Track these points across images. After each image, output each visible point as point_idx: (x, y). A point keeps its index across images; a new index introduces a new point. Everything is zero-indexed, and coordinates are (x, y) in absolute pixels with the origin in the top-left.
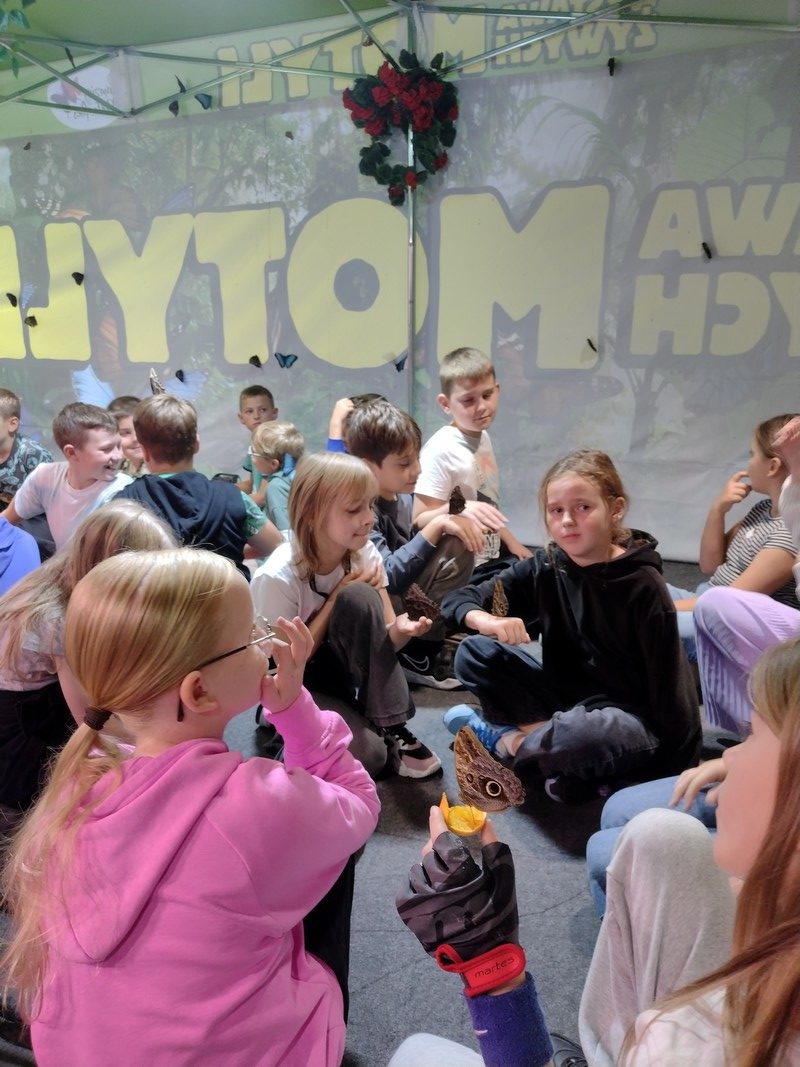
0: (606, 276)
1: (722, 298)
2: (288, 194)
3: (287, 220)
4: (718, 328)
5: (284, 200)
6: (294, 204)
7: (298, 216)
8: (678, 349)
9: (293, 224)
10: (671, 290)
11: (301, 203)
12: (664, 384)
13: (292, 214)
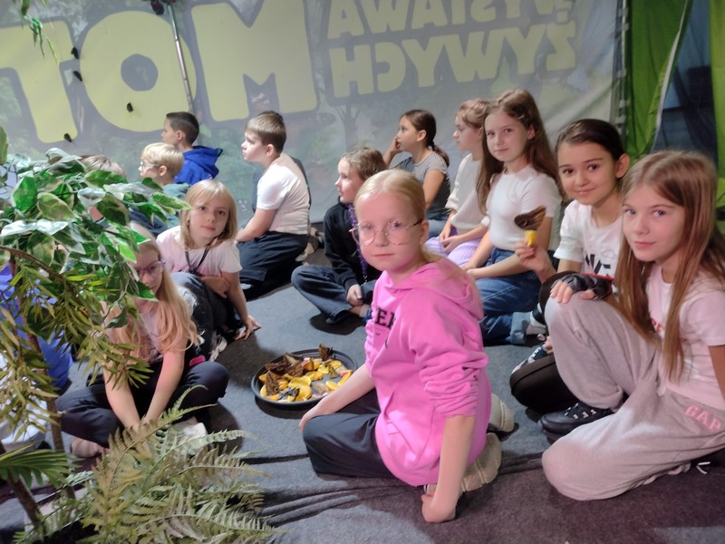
0: (311, 51)
1: (379, 59)
2: (66, 10)
3: (71, 31)
4: (380, 77)
5: (64, 15)
6: (74, 18)
7: (80, 26)
8: (361, 91)
9: (76, 33)
10: (350, 57)
11: (80, 17)
12: (358, 113)
13: (75, 25)
